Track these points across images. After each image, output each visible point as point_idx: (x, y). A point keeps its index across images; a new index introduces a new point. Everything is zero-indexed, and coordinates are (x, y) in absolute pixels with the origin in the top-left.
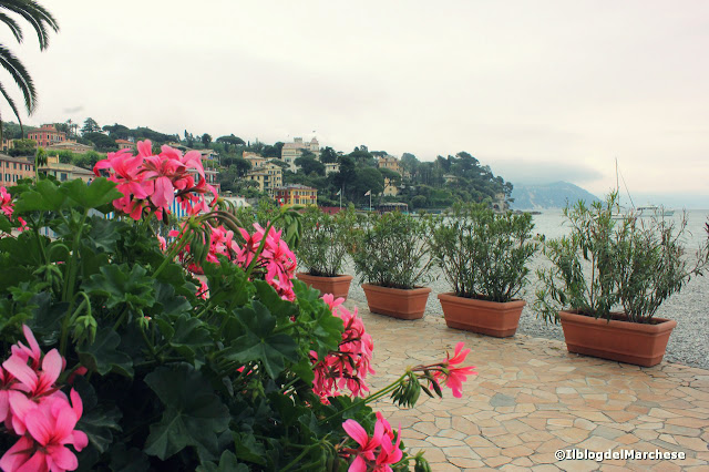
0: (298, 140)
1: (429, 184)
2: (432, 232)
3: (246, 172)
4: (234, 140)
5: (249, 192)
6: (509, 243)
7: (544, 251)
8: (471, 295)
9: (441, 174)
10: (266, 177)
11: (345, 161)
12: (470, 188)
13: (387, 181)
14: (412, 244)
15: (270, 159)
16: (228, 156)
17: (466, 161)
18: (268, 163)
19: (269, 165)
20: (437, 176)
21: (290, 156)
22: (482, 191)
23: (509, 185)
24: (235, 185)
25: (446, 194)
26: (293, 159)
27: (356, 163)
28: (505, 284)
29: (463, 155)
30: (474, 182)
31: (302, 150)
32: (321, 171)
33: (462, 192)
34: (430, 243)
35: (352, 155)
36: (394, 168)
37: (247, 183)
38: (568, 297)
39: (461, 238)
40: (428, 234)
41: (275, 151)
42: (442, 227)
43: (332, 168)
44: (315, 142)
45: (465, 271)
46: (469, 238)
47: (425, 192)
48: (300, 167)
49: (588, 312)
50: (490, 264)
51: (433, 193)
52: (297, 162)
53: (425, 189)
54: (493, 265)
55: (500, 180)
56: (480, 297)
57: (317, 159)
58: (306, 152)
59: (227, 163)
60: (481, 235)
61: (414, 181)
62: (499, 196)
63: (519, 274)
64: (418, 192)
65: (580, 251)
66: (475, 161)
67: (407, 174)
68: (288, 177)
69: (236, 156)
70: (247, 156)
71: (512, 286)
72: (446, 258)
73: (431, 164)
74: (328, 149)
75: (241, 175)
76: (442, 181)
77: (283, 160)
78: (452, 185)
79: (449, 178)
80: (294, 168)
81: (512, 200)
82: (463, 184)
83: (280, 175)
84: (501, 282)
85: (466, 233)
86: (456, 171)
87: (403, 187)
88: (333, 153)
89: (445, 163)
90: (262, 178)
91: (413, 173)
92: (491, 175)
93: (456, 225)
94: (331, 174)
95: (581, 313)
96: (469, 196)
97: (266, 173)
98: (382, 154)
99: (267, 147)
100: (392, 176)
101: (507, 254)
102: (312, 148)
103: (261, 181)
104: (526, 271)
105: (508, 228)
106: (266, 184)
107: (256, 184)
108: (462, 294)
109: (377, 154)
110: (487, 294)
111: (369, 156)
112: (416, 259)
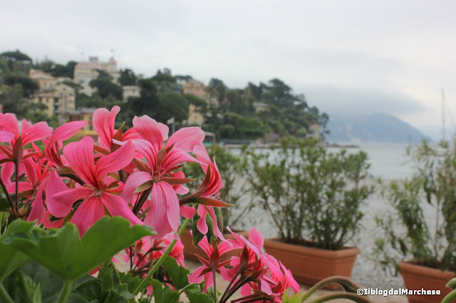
0: (93, 59)
1: (239, 112)
2: (257, 170)
3: (32, 93)
4: (19, 56)
5: (36, 115)
6: (342, 184)
7: (382, 193)
8: (298, 241)
9: (251, 101)
10: (56, 100)
11: (146, 85)
12: (283, 119)
13: (192, 108)
14: (232, 183)
15: (61, 79)
16: (13, 74)
17: (279, 89)
18: (58, 84)
19: (59, 86)
20: (247, 103)
21: (84, 78)
22: (296, 121)
23: (325, 116)
24: (20, 107)
25: (256, 124)
26: (88, 80)
27: (159, 87)
28: (336, 230)
29: (276, 82)
30: (288, 112)
31: (98, 71)
32: (119, 95)
33: (274, 122)
34: (251, 181)
35: (155, 78)
36: (200, 94)
37: (33, 106)
38: (409, 246)
39: (288, 177)
40: (250, 172)
41: (67, 71)
42: (268, 165)
43: (131, 92)
44: (113, 62)
45: (293, 214)
46: (297, 177)
47: (233, 121)
48: (95, 90)
49: (432, 263)
50: (320, 207)
51: (242, 123)
52: (93, 84)
53: (234, 118)
54: (324, 209)
55: (315, 110)
56: (309, 244)
57: (115, 81)
58: (102, 73)
59: (11, 81)
60: (313, 175)
61: (222, 108)
62: (313, 127)
63: (354, 219)
64: (226, 121)
65: (422, 194)
66: (288, 88)
67: (215, 101)
68: (81, 101)
69: (22, 75)
70: (35, 75)
71: (344, 232)
72: (271, 200)
73: (241, 92)
74: (127, 71)
75: (27, 96)
76: (252, 109)
77: (76, 81)
78: (263, 114)
79: (260, 107)
80: (89, 91)
81: (328, 132)
82: (274, 113)
83: (73, 98)
84: (333, 228)
85: (293, 172)
86: (268, 99)
87: (209, 115)
88: (133, 75)
89: (256, 91)
90: (51, 101)
91: (221, 99)
92: (305, 105)
93: (283, 163)
94: (130, 99)
95: (425, 264)
96: (281, 127)
97: (57, 95)
98: (187, 78)
99: (58, 66)
100: (198, 103)
101: (339, 197)
102: (109, 69)
103: (50, 104)
104: (360, 216)
105: (334, 166)
106: (56, 107)
107: (44, 107)
108: (288, 240)
109: (182, 78)
110: (316, 240)
111: (173, 80)
112: (235, 200)
